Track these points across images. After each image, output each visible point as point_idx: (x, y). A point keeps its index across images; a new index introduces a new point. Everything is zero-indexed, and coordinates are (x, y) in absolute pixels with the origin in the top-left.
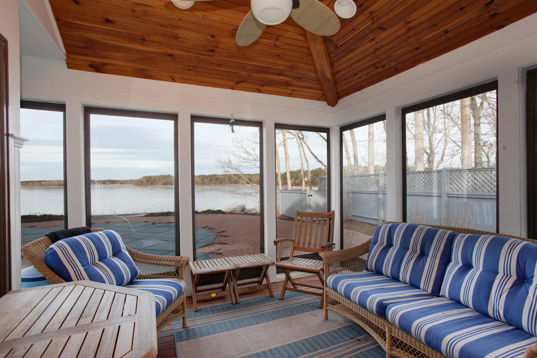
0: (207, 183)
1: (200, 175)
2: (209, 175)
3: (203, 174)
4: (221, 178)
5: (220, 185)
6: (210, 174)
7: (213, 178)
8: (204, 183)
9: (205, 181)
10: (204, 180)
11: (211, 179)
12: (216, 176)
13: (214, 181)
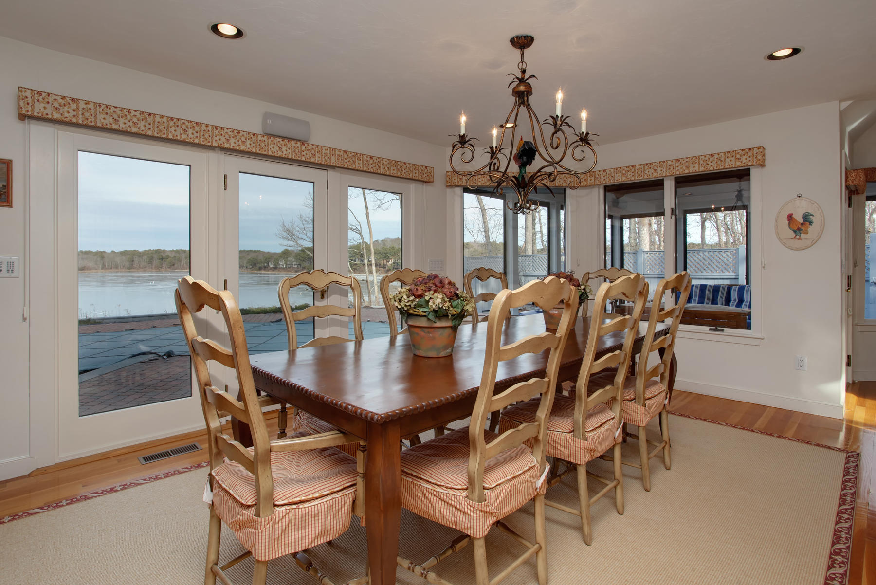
0: (141, 266)
1: (126, 251)
2: (145, 251)
3: (133, 249)
4: (172, 256)
5: (169, 270)
6: (147, 249)
7: (155, 256)
8: (135, 266)
9: (136, 262)
10: (133, 261)
11: (151, 261)
12: (162, 254)
13: (156, 262)
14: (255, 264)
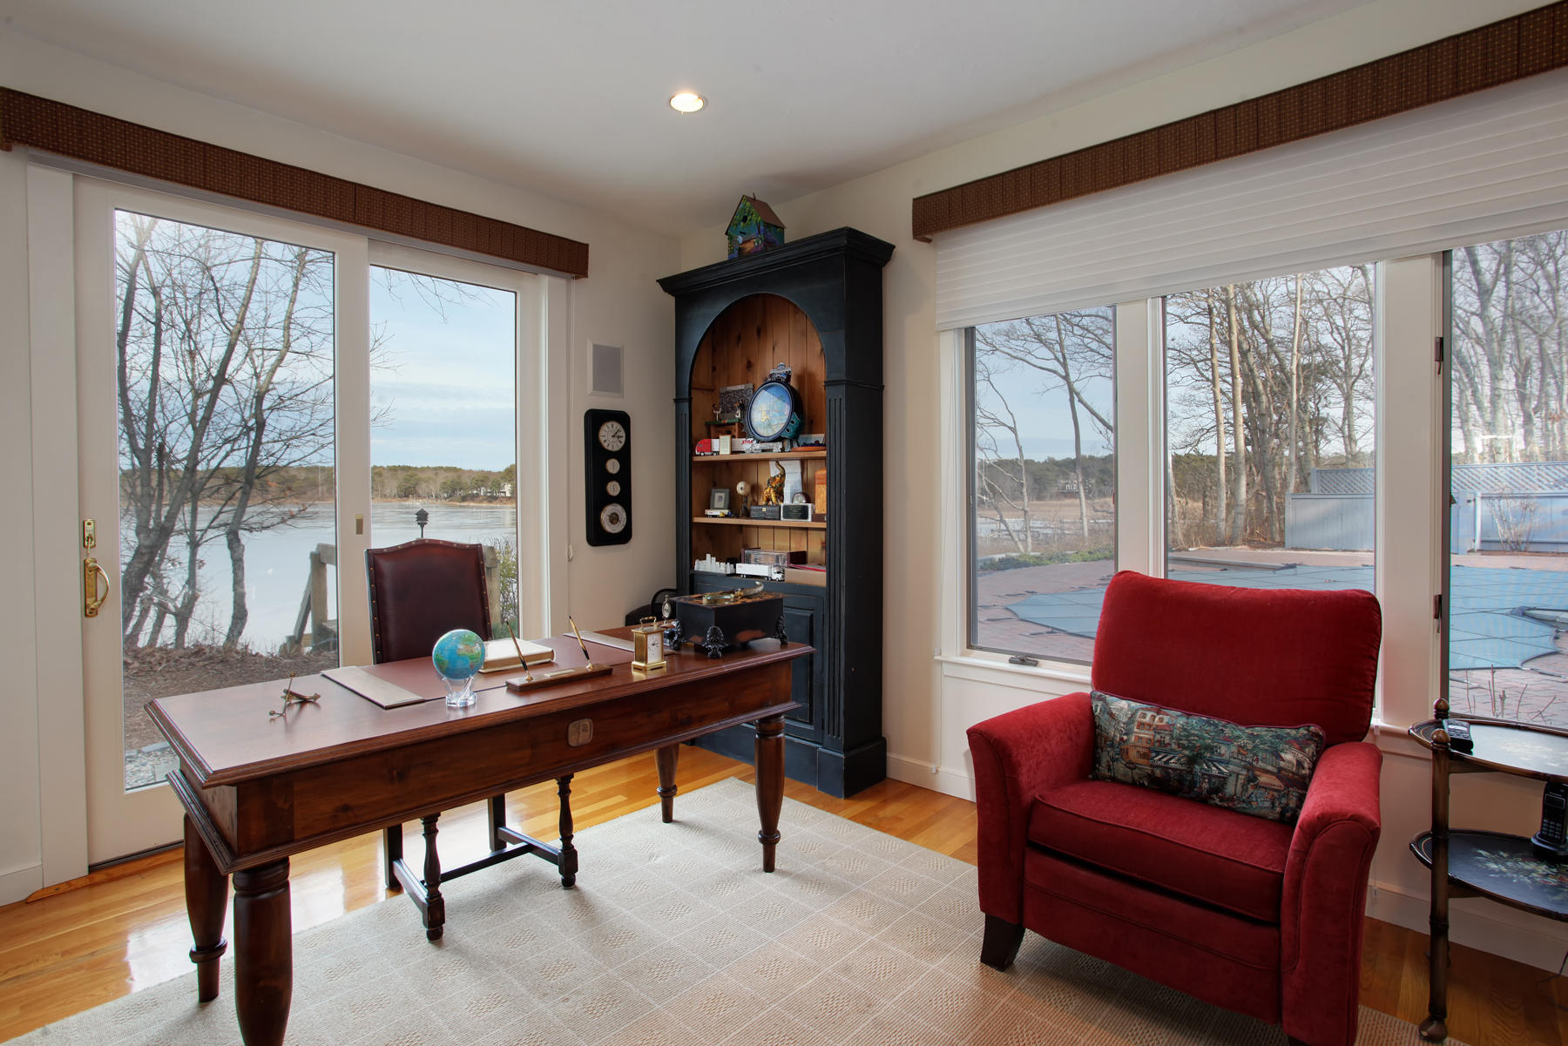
14: (454, 491)
